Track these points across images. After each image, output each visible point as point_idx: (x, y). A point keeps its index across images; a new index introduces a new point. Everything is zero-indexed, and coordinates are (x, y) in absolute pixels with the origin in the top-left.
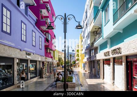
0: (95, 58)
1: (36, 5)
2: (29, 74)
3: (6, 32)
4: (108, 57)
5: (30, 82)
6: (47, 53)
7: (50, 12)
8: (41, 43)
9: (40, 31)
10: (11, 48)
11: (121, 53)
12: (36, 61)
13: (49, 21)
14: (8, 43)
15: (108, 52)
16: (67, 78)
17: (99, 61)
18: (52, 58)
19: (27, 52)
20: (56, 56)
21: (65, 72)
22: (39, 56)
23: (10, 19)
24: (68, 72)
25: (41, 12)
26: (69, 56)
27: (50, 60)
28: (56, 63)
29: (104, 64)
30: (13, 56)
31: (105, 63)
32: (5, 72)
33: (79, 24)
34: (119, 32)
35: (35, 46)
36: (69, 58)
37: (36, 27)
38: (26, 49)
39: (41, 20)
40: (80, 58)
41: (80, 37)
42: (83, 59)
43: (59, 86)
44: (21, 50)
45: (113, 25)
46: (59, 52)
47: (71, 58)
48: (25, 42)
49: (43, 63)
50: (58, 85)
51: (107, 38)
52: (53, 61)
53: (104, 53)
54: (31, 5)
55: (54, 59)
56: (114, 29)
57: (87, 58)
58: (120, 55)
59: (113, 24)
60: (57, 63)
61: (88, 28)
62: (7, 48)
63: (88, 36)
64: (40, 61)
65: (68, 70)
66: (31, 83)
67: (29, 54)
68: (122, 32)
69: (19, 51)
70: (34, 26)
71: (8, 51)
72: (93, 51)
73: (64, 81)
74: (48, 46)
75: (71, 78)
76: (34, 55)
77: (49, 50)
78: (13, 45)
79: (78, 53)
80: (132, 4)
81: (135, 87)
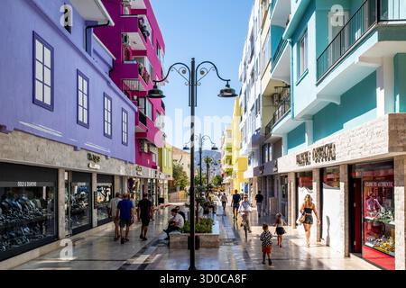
0: (274, 170)
1: (113, 24)
2: (95, 211)
3: (42, 104)
4: (305, 168)
5: (98, 232)
6: (140, 153)
7: (150, 38)
8: (125, 126)
9: (122, 94)
10: (52, 144)
11: (334, 159)
12: (113, 176)
13: (147, 64)
14: (46, 131)
15: (306, 154)
16: (197, 222)
17: (286, 176)
18: (155, 167)
19: (92, 153)
20: (165, 164)
21: (191, 207)
22: (121, 162)
23: (52, 70)
24: (200, 207)
25: (126, 41)
26: (203, 161)
27: (149, 173)
28: (166, 182)
29: (297, 185)
30: (58, 164)
31: (301, 184)
32: (36, 207)
33: (228, 86)
34: (331, 103)
35: (110, 137)
36: (204, 167)
37: (112, 84)
38: (89, 145)
39: (125, 62)
40: (235, 168)
41: (235, 108)
42: (243, 170)
43: (175, 242)
44: (75, 148)
45: (317, 85)
46: (174, 150)
47: (208, 166)
48: (87, 126)
49: (131, 181)
50: (173, 240)
51: (305, 117)
52: (157, 177)
53: (297, 156)
54: (99, 24)
55: (161, 170)
56: (318, 96)
57: (255, 169)
58: (331, 162)
59: (315, 83)
60: (169, 181)
61: (258, 83)
62: (43, 143)
63: (256, 108)
64: (122, 177)
65: (199, 201)
66: (101, 235)
67: (96, 159)
68: (338, 103)
69: (70, 149)
70: (108, 82)
71: (46, 151)
72: (271, 148)
73: (189, 229)
74: (144, 134)
75: (209, 223)
76: (107, 161)
77: (146, 145)
78: (58, 135)
79: (229, 154)
80: (363, 32)
81: (367, 244)
